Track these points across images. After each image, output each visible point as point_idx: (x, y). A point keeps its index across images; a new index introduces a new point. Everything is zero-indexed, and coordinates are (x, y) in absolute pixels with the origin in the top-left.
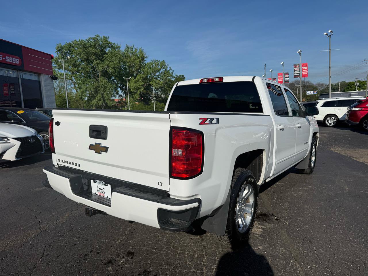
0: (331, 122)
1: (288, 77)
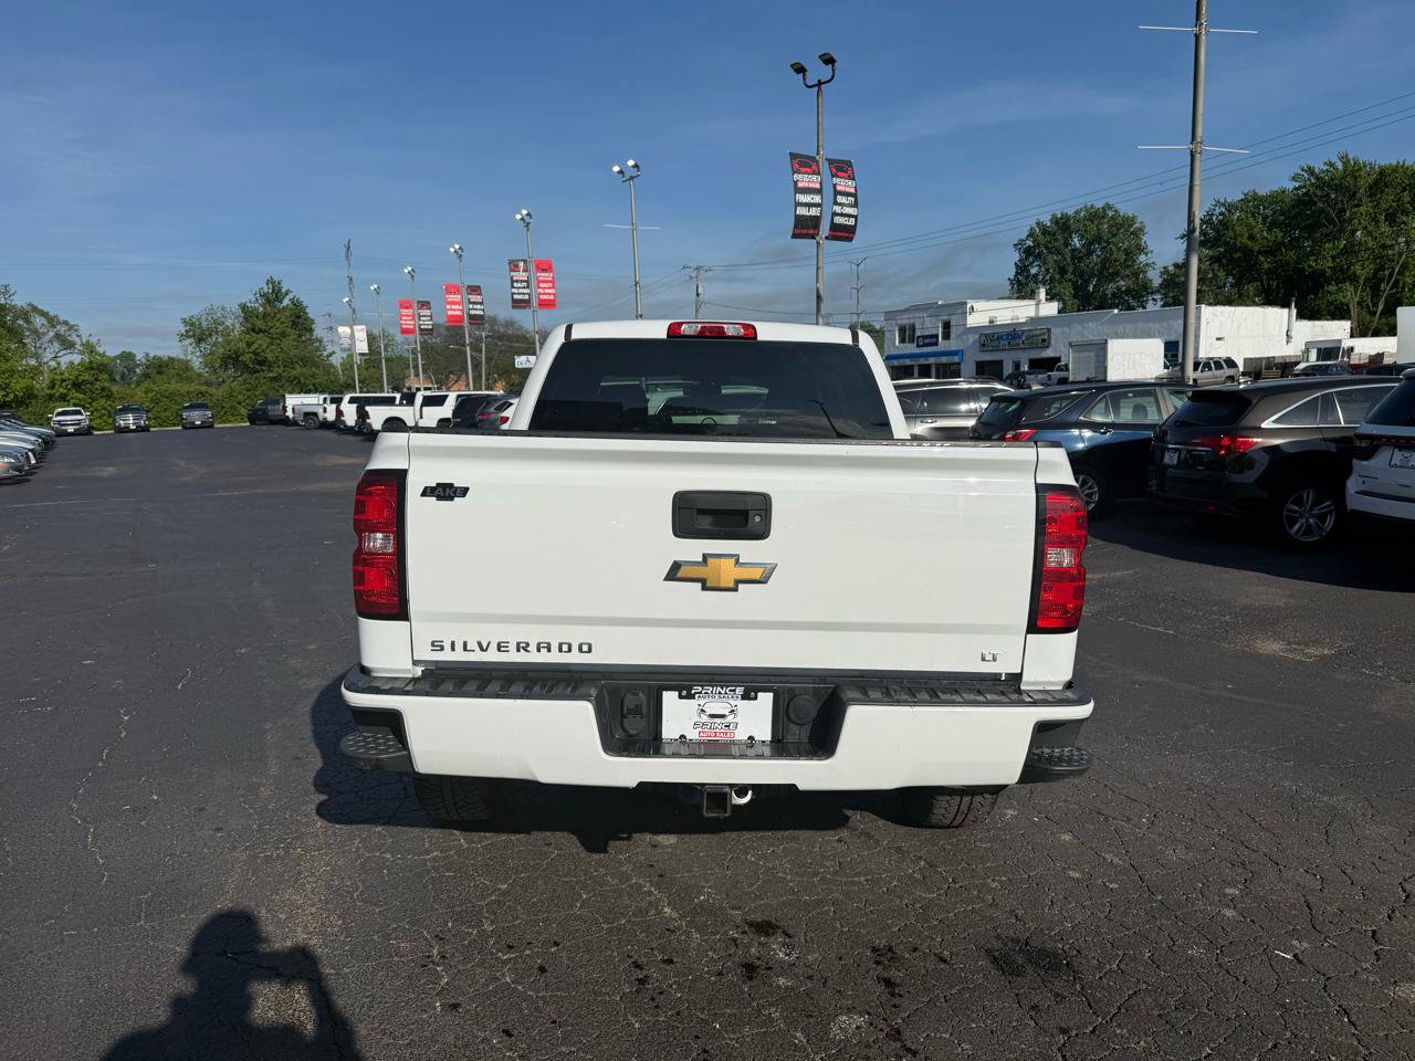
1: (481, 303)
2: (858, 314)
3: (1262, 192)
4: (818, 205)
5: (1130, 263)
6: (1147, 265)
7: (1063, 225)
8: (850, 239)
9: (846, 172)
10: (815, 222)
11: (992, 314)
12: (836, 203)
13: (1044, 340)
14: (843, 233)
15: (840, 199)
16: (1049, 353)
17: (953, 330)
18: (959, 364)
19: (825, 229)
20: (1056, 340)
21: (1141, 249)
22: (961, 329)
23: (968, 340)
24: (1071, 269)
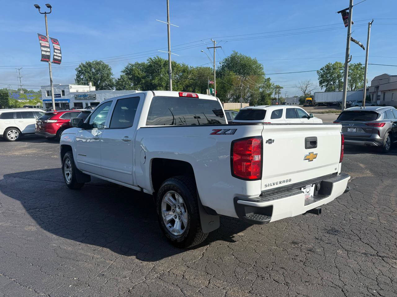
0: (13, 135)
2: (21, 86)
3: (140, 63)
4: (49, 52)
5: (108, 77)
6: (113, 78)
7: (89, 65)
8: (59, 64)
9: (56, 42)
10: (48, 57)
11: (77, 89)
12: (54, 52)
13: (94, 97)
14: (57, 61)
15: (56, 51)
16: (96, 101)
17: (66, 93)
18: (68, 103)
19: (52, 60)
20: (98, 97)
21: (111, 74)
22: (68, 93)
23: (71, 96)
24: (93, 77)
